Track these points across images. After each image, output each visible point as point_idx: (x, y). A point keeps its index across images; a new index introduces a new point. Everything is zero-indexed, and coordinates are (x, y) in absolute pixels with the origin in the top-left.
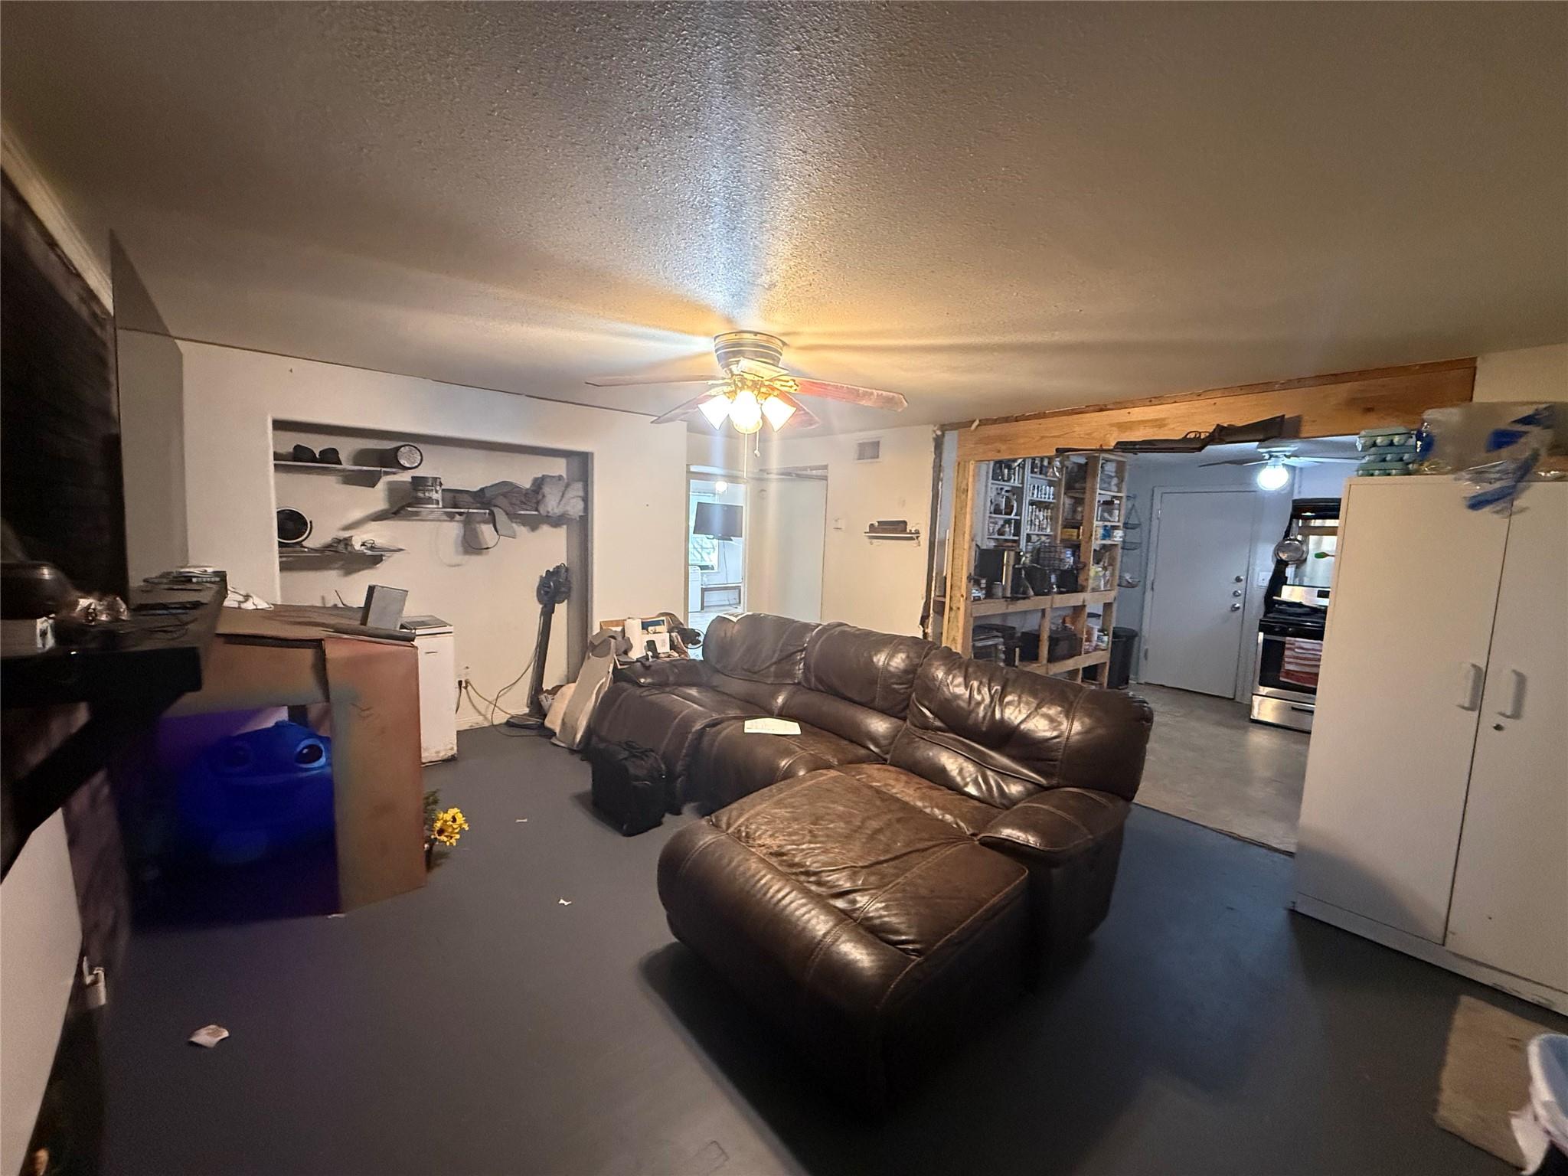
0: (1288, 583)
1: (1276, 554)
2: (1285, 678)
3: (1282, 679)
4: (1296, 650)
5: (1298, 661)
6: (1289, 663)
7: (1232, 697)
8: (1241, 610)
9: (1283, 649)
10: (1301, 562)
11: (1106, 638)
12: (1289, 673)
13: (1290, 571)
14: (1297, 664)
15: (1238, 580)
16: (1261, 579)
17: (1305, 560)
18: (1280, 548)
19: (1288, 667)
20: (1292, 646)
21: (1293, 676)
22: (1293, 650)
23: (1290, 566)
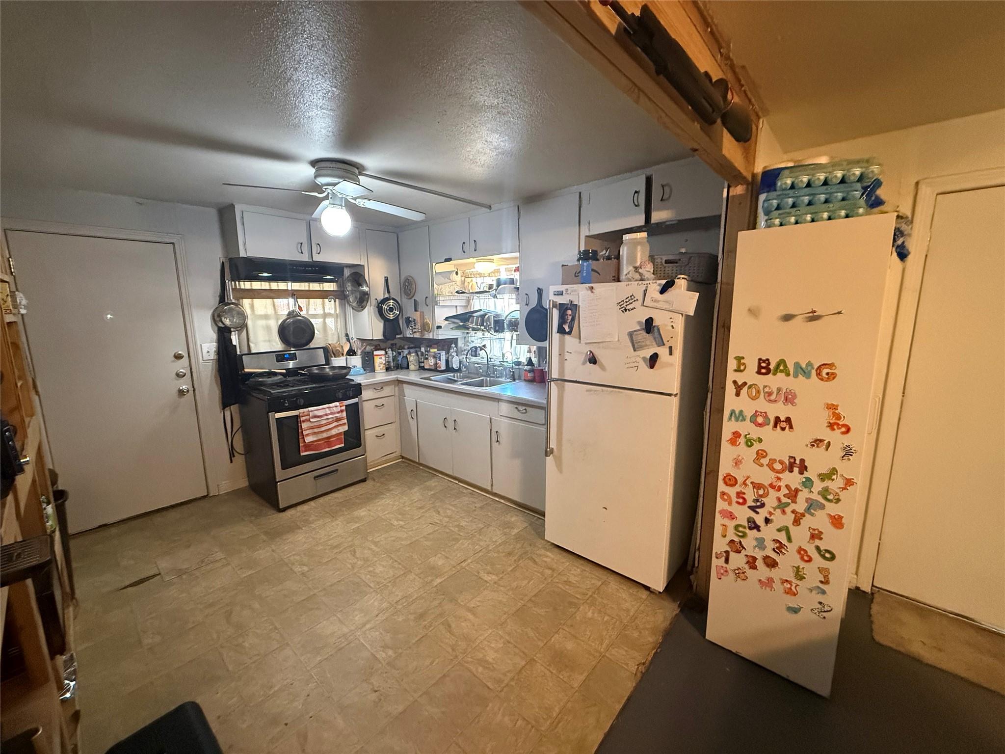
1: (215, 322)
2: (306, 451)
3: (303, 454)
4: (311, 420)
5: (316, 430)
6: (308, 435)
7: (206, 494)
8: (191, 392)
9: (299, 423)
10: (242, 327)
12: (308, 447)
13: (235, 338)
14: (315, 433)
15: (178, 357)
16: (205, 351)
18: (217, 315)
19: (308, 439)
20: (307, 417)
21: (312, 447)
22: (309, 420)
23: (233, 333)
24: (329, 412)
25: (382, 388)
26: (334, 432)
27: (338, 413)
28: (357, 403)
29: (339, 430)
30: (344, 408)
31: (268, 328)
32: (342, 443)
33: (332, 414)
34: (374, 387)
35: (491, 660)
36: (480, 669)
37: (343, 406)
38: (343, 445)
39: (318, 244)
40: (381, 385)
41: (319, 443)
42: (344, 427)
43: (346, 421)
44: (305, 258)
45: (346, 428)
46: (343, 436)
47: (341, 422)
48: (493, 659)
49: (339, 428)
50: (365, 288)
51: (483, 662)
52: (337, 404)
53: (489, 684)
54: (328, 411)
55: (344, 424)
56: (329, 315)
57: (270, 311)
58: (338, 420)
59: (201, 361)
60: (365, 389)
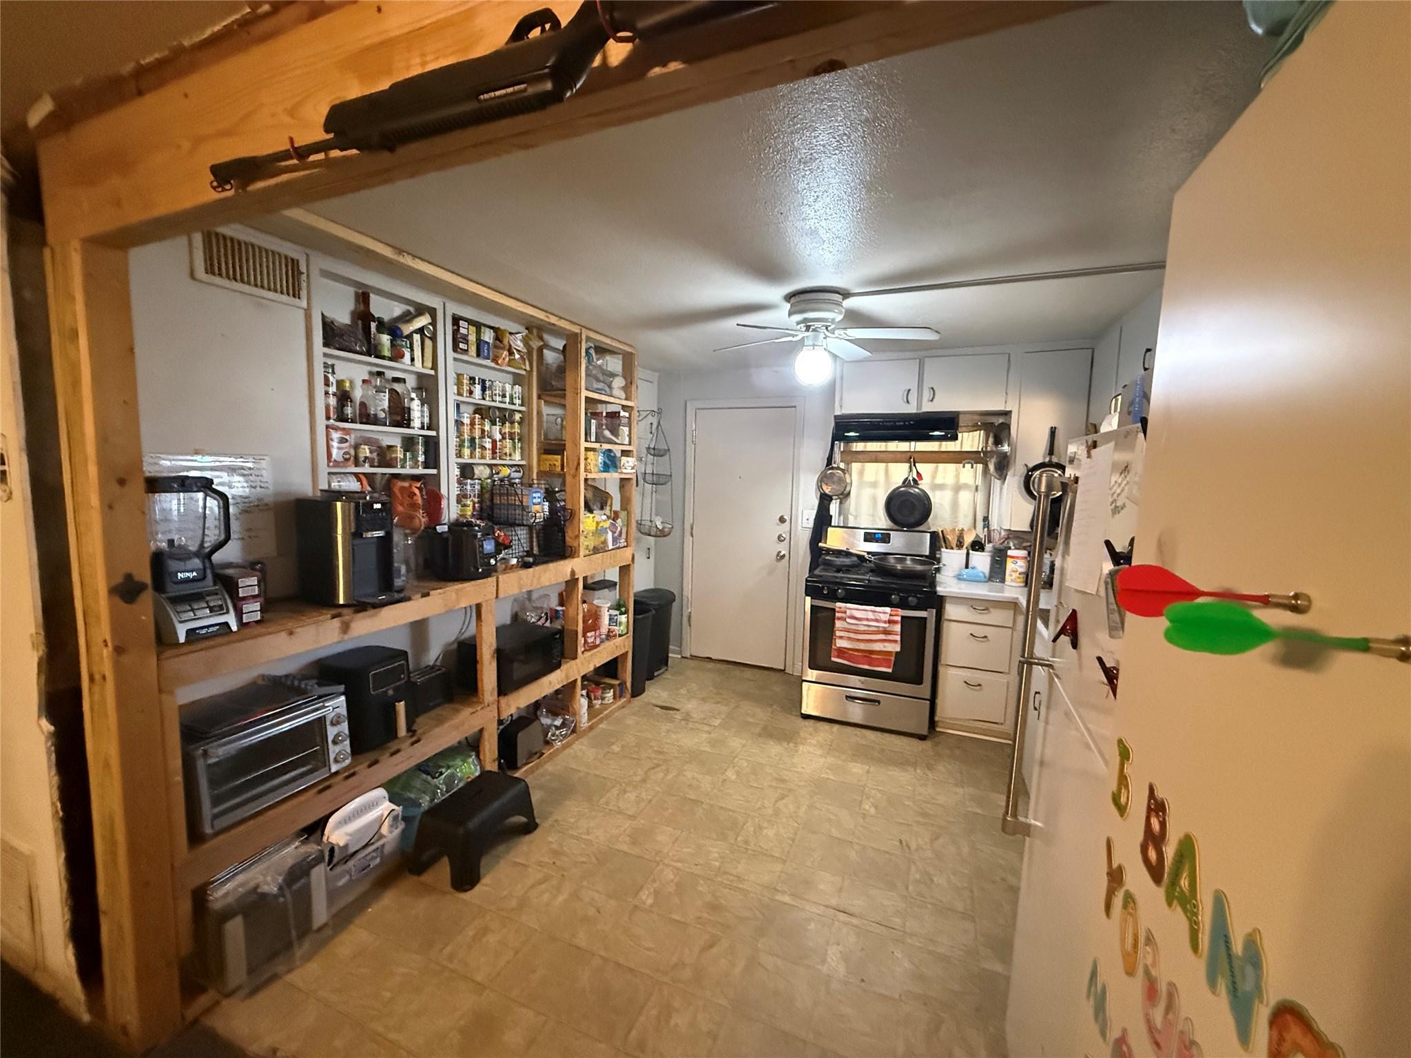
0: (833, 524)
1: (819, 487)
2: (838, 657)
3: (833, 659)
4: (848, 620)
5: (852, 635)
6: (841, 637)
7: (783, 668)
8: (787, 557)
9: (833, 619)
10: (844, 496)
11: (623, 618)
12: (841, 652)
13: (834, 508)
14: (849, 639)
15: (782, 520)
16: (805, 519)
17: (849, 493)
18: (823, 479)
19: (840, 643)
20: (843, 615)
21: (846, 655)
22: (845, 620)
23: (834, 501)
24: (873, 617)
25: (987, 609)
26: (878, 647)
27: (885, 622)
28: (926, 618)
29: (885, 647)
30: (899, 619)
31: (874, 499)
32: (889, 667)
33: (877, 620)
34: (971, 603)
35: (673, 1022)
36: (654, 1012)
37: (897, 615)
38: (890, 670)
39: (932, 388)
40: (987, 605)
41: (856, 653)
42: (893, 645)
43: (898, 638)
44: (912, 409)
45: (898, 648)
46: (893, 658)
47: (890, 637)
48: (676, 1025)
49: (886, 644)
50: (1006, 448)
51: (667, 1011)
52: (888, 610)
53: (634, 1033)
54: (871, 616)
55: (895, 641)
56: (966, 486)
57: (882, 478)
58: (886, 632)
59: (800, 528)
60: (951, 603)
